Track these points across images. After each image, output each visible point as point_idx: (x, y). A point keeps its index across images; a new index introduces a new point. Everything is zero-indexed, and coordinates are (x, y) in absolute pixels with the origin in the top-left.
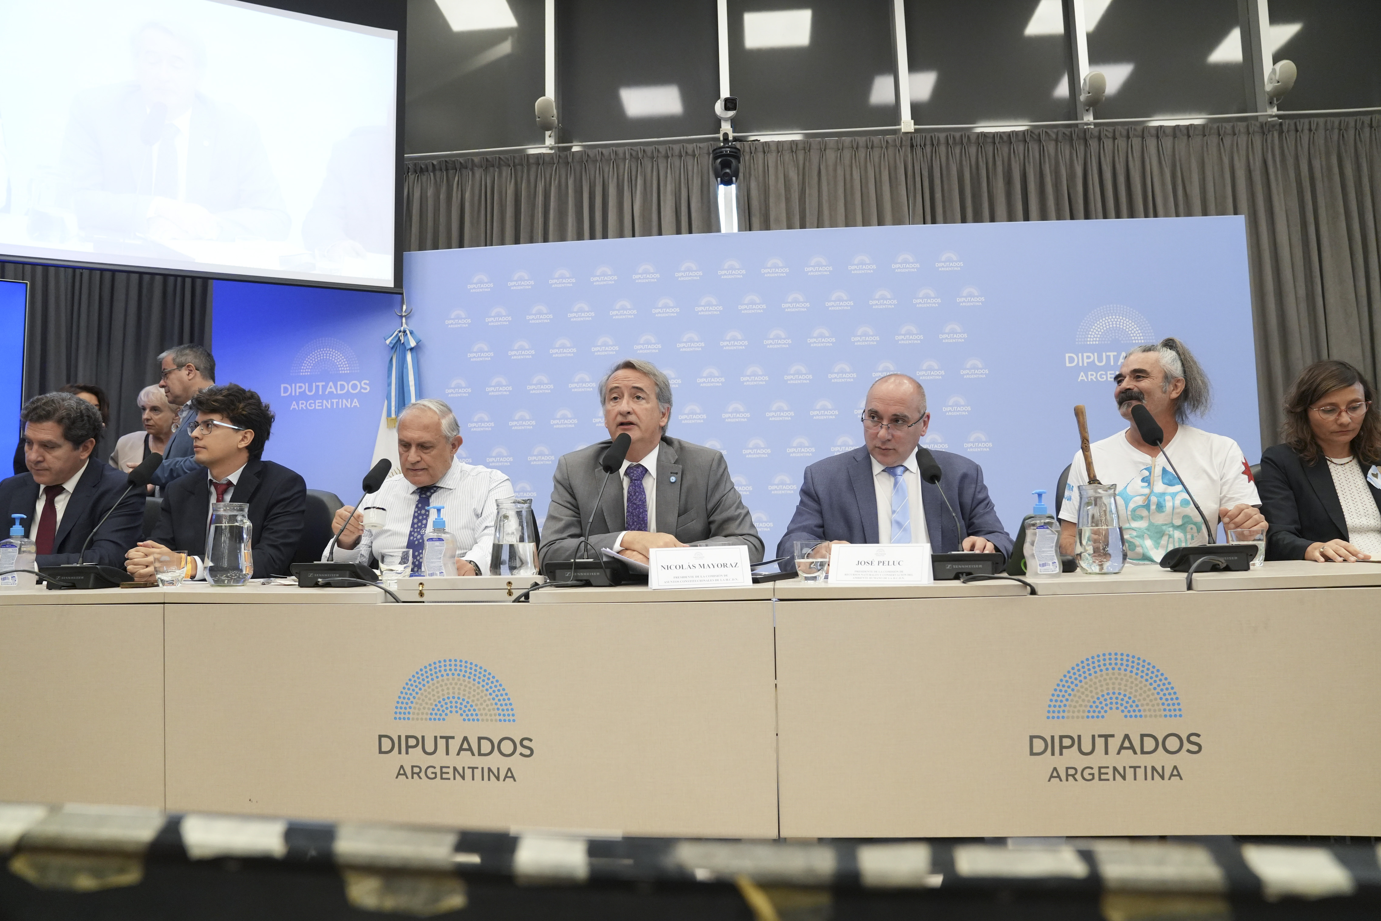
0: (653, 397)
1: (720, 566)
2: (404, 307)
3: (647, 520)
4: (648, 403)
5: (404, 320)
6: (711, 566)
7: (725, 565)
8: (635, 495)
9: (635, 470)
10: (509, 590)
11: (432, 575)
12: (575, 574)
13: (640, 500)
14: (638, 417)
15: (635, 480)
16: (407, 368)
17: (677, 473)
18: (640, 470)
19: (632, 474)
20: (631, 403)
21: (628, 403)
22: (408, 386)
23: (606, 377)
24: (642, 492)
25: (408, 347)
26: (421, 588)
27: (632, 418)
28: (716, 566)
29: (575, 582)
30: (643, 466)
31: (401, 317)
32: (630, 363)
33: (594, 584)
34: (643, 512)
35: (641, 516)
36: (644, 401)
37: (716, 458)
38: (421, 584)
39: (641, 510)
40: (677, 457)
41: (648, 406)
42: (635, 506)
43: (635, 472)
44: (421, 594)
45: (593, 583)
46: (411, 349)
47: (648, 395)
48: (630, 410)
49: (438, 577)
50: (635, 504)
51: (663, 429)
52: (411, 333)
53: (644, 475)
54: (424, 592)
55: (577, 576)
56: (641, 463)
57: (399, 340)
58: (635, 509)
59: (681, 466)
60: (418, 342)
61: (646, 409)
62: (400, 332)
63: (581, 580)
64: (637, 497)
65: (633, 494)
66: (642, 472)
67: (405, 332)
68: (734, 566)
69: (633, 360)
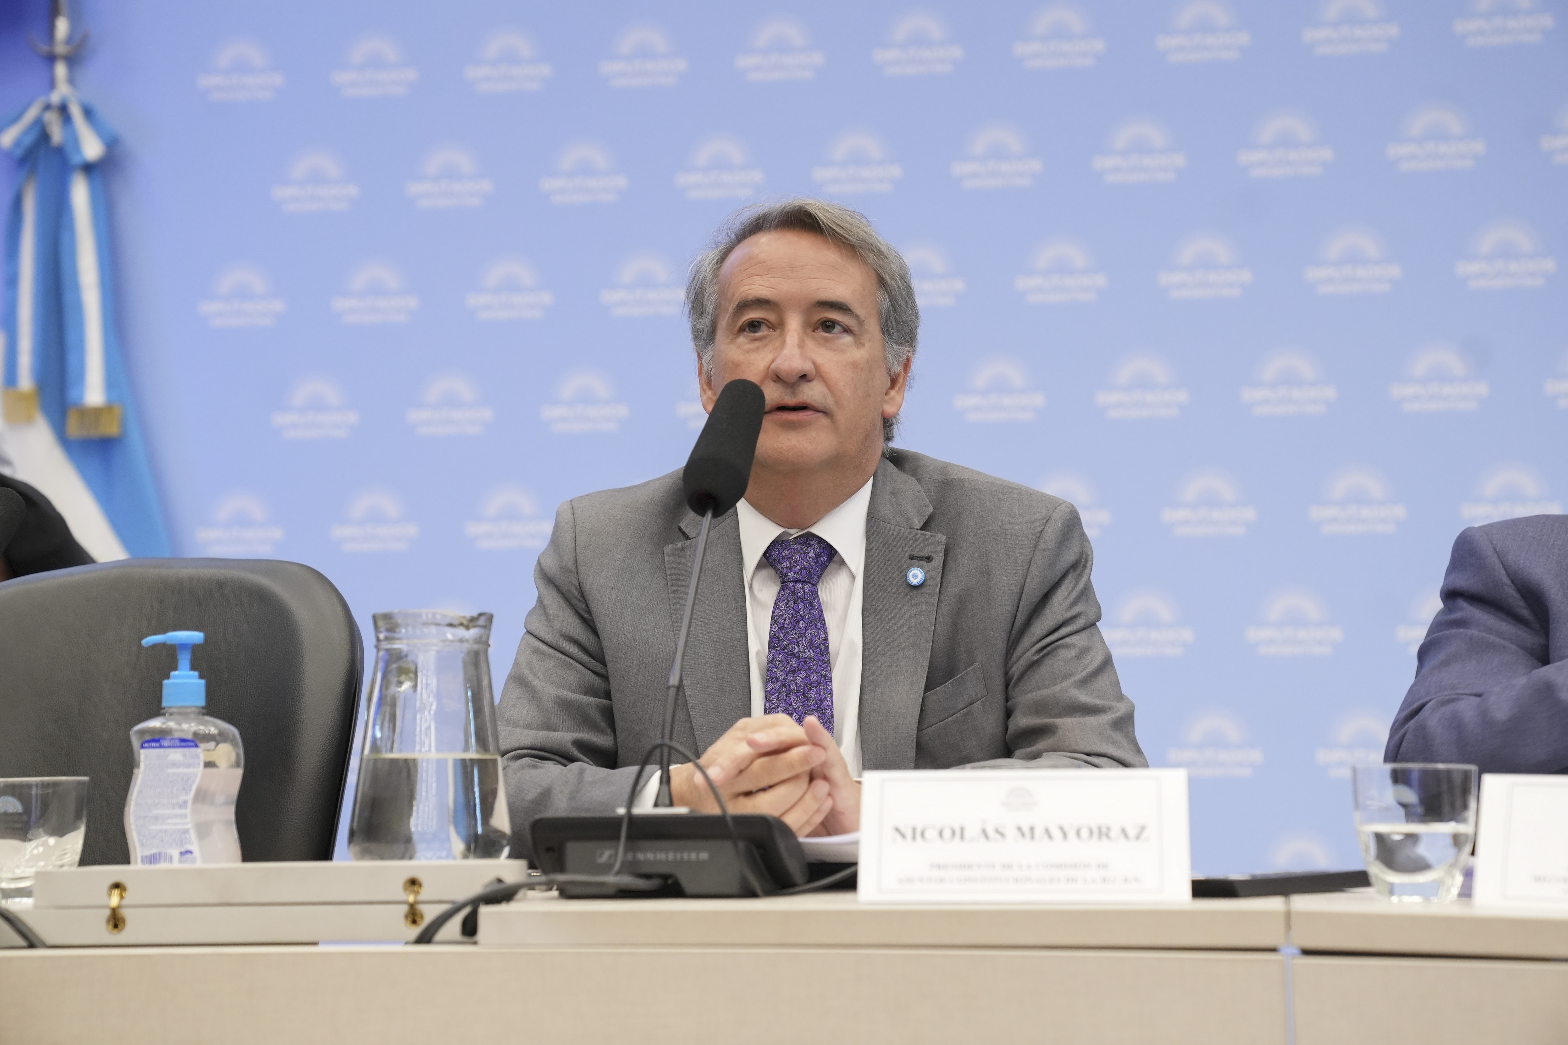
0: (873, 327)
1: (1085, 833)
2: (62, 27)
3: (831, 708)
4: (859, 344)
5: (61, 70)
6: (1057, 834)
7: (1103, 833)
8: (794, 627)
9: (797, 551)
10: (412, 906)
11: (153, 859)
12: (630, 856)
13: (811, 644)
14: (829, 388)
15: (797, 581)
16: (71, 227)
17: (929, 559)
18: (811, 551)
19: (786, 564)
20: (810, 344)
21: (801, 345)
22: (76, 287)
23: (713, 255)
24: (817, 620)
25: (76, 160)
26: (115, 901)
27: (813, 393)
28: (1072, 835)
29: (626, 880)
30: (821, 540)
31: (51, 59)
32: (809, 215)
33: (688, 889)
34: (818, 683)
35: (812, 694)
36: (847, 339)
37: (1058, 517)
38: (117, 886)
39: (814, 677)
40: (931, 509)
41: (859, 354)
42: (794, 662)
43: (797, 557)
44: (116, 921)
45: (687, 885)
46: (89, 168)
47: (861, 322)
48: (808, 367)
49: (176, 865)
50: (794, 655)
51: (888, 423)
52: (88, 113)
53: (824, 567)
54: (126, 913)
55: (635, 862)
56: (817, 530)
57: (44, 136)
58: (795, 671)
59: (943, 538)
60: (112, 144)
61: (854, 365)
62: (48, 107)
63: (648, 876)
64: (802, 636)
65: (788, 624)
66: (817, 557)
67: (63, 110)
68: (1132, 833)
69: (814, 203)
